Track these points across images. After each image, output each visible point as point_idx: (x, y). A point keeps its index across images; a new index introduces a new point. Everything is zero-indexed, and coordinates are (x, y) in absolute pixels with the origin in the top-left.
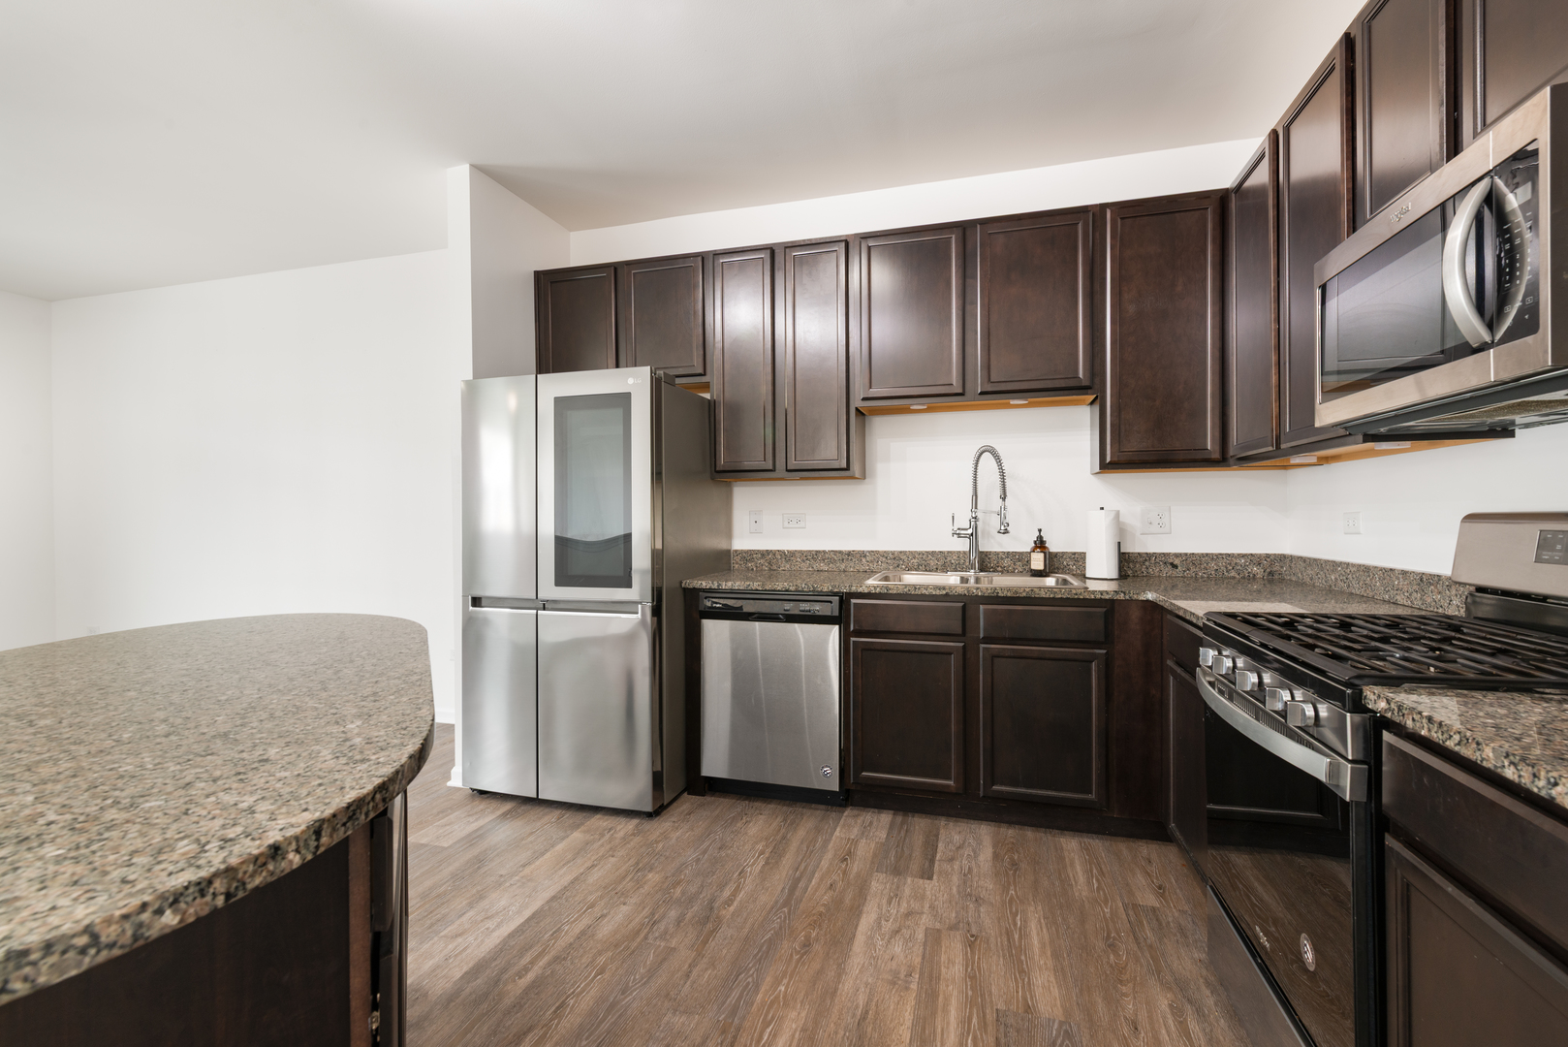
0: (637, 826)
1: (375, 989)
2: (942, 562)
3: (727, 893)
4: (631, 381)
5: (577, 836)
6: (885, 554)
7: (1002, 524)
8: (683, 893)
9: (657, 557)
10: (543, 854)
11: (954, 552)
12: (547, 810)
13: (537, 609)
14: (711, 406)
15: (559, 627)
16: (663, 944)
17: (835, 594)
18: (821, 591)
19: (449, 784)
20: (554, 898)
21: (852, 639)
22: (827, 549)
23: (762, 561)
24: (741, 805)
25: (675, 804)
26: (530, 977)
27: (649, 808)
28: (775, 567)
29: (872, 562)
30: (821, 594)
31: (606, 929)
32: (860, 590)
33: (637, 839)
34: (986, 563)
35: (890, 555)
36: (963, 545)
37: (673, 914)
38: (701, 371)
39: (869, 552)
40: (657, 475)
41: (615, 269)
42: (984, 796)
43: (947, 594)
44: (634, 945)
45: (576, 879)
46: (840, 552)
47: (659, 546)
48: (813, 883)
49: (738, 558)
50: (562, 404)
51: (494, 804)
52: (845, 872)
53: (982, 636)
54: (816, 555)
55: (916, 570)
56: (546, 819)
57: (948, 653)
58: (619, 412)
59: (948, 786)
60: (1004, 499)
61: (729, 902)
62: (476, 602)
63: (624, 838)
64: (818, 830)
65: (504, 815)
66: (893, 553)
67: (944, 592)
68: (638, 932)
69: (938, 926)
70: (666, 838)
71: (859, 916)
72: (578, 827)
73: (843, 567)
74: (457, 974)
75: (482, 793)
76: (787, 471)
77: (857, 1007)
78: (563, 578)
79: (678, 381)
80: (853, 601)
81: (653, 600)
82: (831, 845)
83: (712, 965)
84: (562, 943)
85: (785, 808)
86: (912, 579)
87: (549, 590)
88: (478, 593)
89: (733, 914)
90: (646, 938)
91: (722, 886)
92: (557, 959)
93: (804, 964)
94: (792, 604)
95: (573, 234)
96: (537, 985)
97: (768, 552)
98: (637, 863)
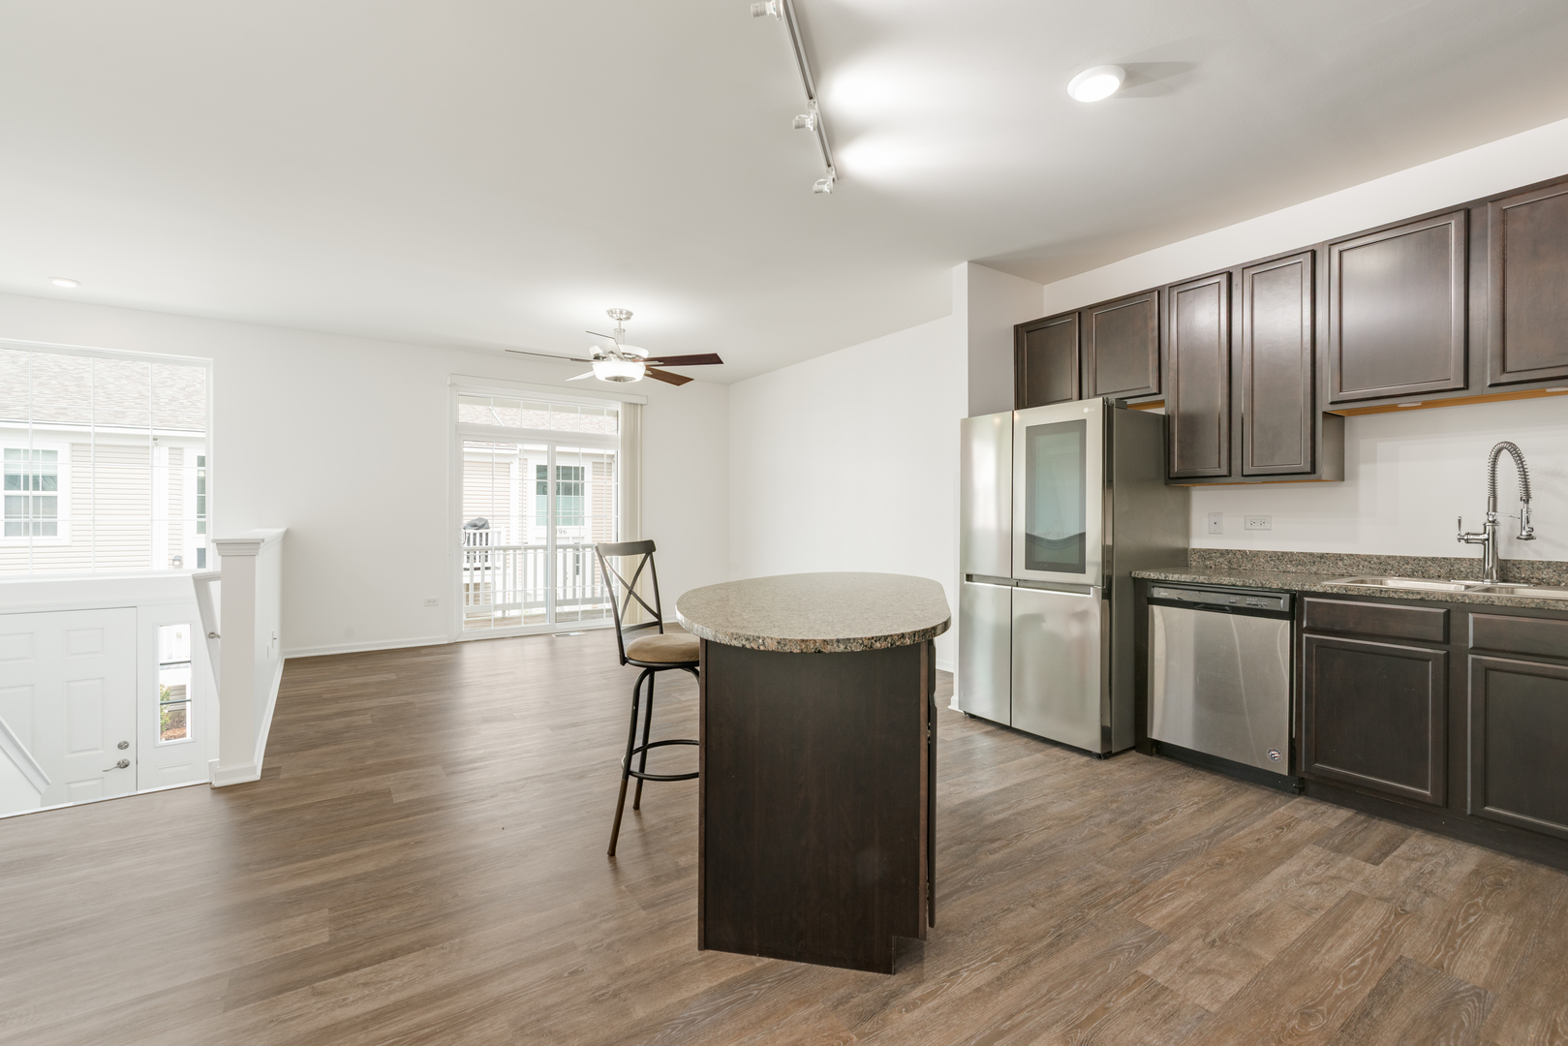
0: (1087, 761)
1: (929, 721)
2: (1449, 568)
3: (1156, 817)
4: (1086, 410)
5: (1039, 756)
6: (1368, 559)
7: (1523, 528)
8: (1118, 808)
9: (1107, 552)
10: (1013, 760)
11: (1465, 559)
12: (1017, 737)
13: (1012, 586)
14: (1166, 420)
15: (1028, 601)
16: (1096, 829)
17: (1287, 591)
18: (1270, 588)
19: (949, 707)
20: (1018, 784)
21: (1305, 635)
22: (1295, 550)
23: (1221, 560)
24: (1184, 770)
25: (1123, 756)
26: (1001, 816)
27: (1098, 750)
28: (1235, 566)
29: (1350, 565)
30: (1271, 590)
31: (1054, 809)
32: (1314, 589)
33: (1086, 769)
34: (1506, 571)
35: (1375, 560)
36: (1475, 552)
37: (1107, 816)
38: (1155, 390)
39: (1347, 555)
40: (1108, 482)
41: (1080, 314)
42: (1471, 815)
43: (1422, 599)
44: (1074, 823)
45: (1036, 779)
46: (1311, 554)
47: (1109, 542)
48: (1241, 833)
49: (1196, 557)
50: (1032, 431)
51: (980, 725)
52: (1277, 836)
53: (1471, 645)
54: (1281, 557)
55: (1409, 576)
56: (1017, 741)
57: (1424, 659)
58: (1076, 435)
59: (1425, 796)
60: (1527, 501)
61: (1156, 823)
62: (969, 578)
63: (1075, 766)
64: (1260, 803)
65: (987, 733)
66: (1378, 557)
67: (1419, 597)
68: (1078, 818)
69: (1365, 893)
70: (1110, 774)
71: (1279, 865)
72: (1040, 751)
73: (1314, 569)
74: (957, 802)
75: (972, 716)
76: (1243, 476)
77: (1253, 908)
78: (1031, 564)
79: (1129, 402)
80: (1306, 599)
81: (1103, 585)
82: (1271, 815)
83: (1133, 850)
84: (1022, 807)
85: (1230, 781)
86: (1393, 583)
87: (1021, 572)
88: (970, 572)
89: (1158, 830)
90: (1083, 822)
91: (1152, 813)
92: (1018, 813)
93: (1213, 873)
94: (1238, 597)
95: (1047, 287)
96: (1005, 822)
97: (1228, 552)
98: (1084, 782)
